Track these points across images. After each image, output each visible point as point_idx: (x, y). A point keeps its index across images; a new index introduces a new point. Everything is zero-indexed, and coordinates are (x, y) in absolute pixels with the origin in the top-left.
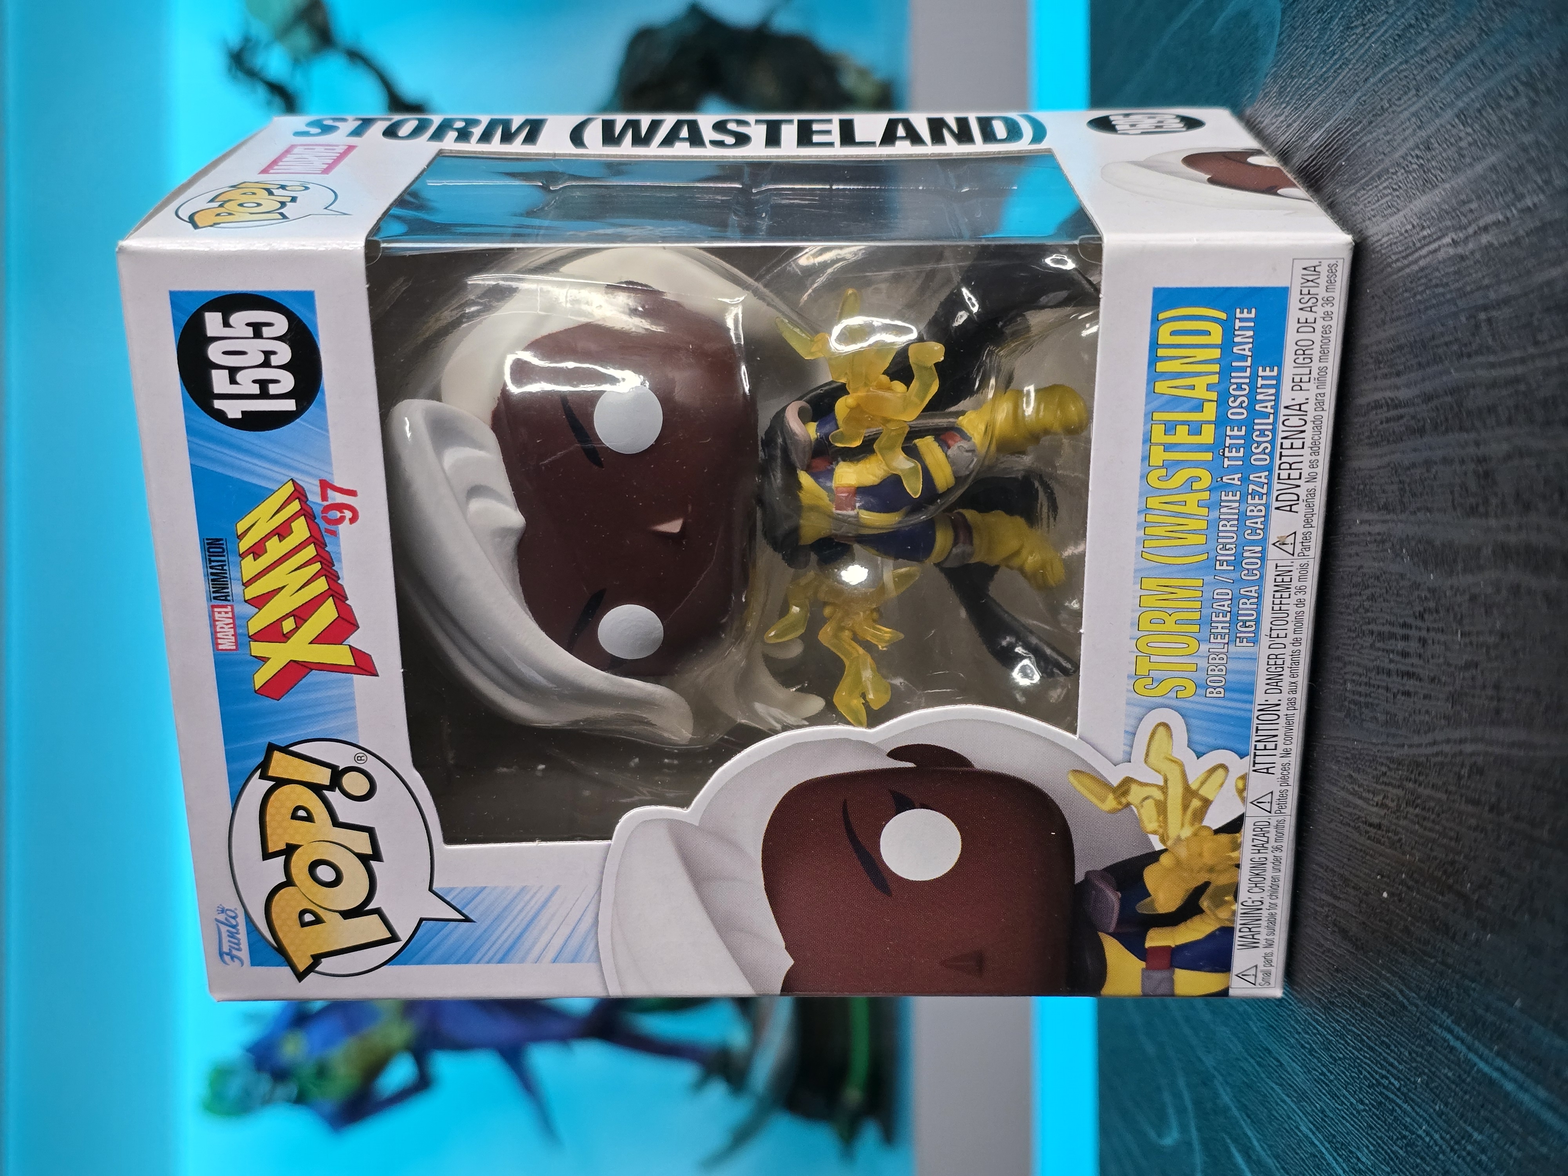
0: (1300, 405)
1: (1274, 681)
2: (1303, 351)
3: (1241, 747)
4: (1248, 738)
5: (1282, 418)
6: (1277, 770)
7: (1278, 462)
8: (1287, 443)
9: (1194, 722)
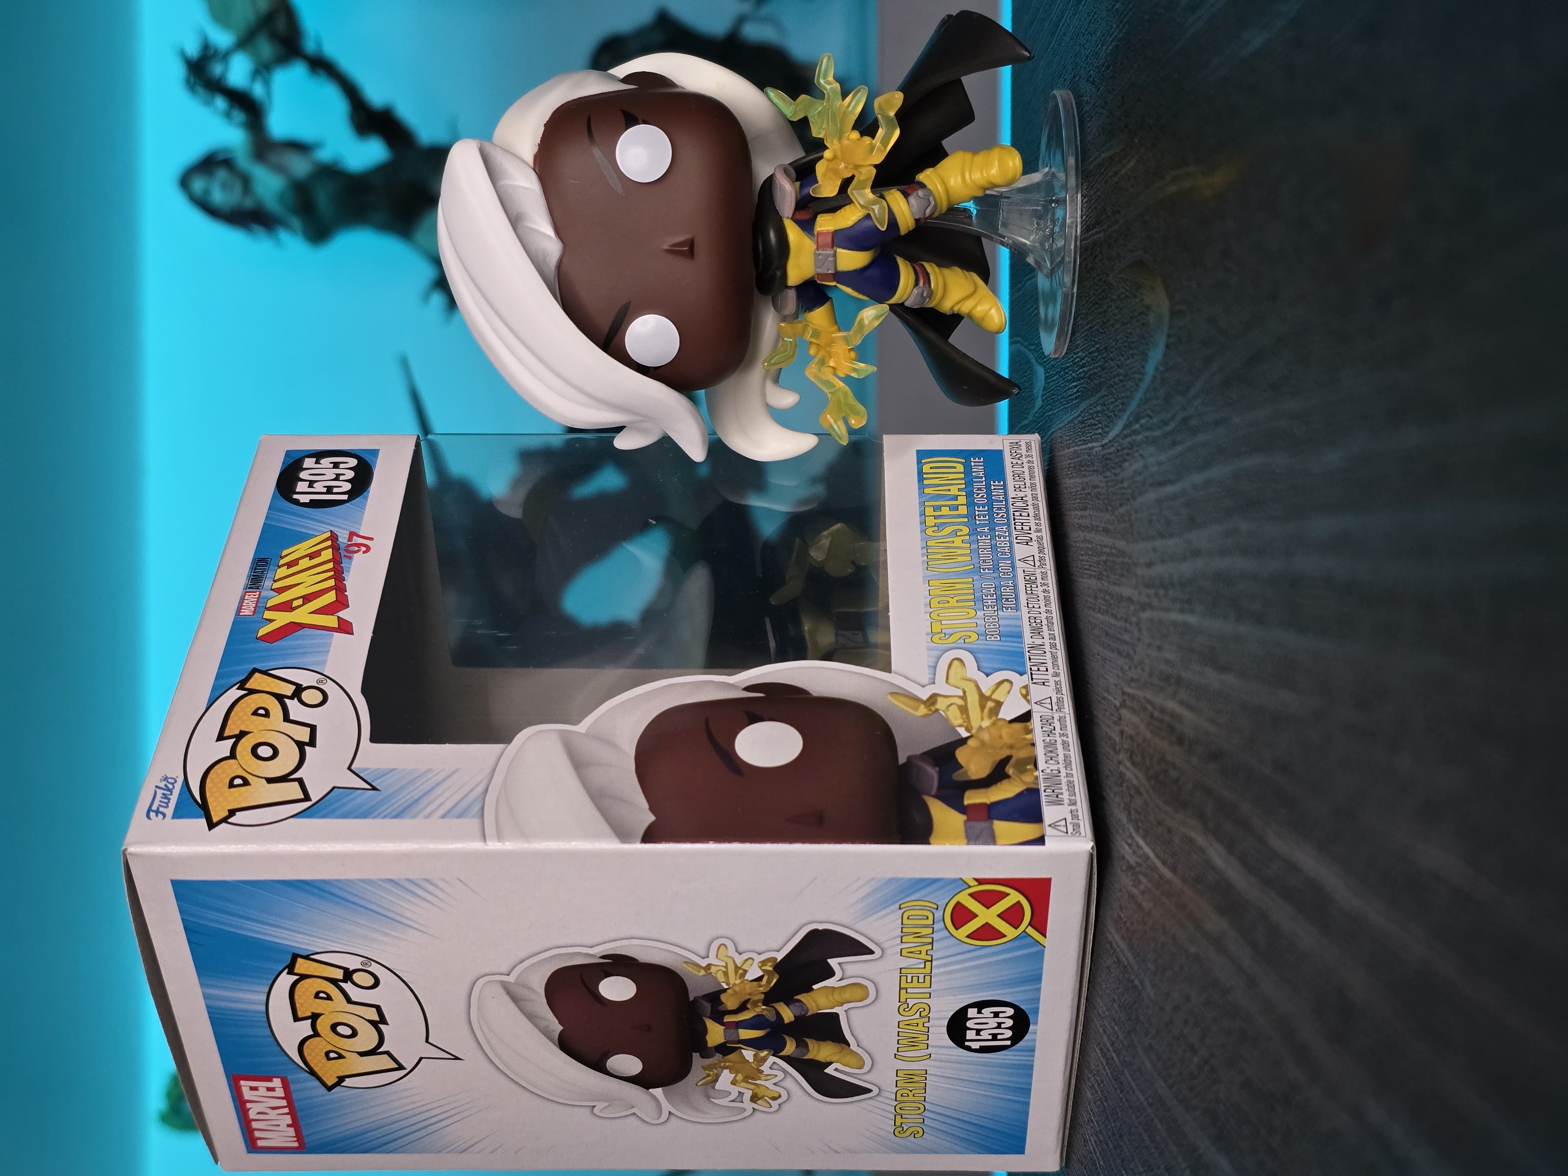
0: (1022, 497)
1: (1037, 631)
2: (1018, 476)
3: (1021, 669)
4: (1024, 664)
5: (1011, 503)
6: (1052, 684)
7: (1013, 522)
8: (1017, 514)
9: (979, 655)
